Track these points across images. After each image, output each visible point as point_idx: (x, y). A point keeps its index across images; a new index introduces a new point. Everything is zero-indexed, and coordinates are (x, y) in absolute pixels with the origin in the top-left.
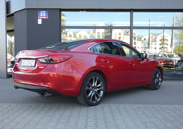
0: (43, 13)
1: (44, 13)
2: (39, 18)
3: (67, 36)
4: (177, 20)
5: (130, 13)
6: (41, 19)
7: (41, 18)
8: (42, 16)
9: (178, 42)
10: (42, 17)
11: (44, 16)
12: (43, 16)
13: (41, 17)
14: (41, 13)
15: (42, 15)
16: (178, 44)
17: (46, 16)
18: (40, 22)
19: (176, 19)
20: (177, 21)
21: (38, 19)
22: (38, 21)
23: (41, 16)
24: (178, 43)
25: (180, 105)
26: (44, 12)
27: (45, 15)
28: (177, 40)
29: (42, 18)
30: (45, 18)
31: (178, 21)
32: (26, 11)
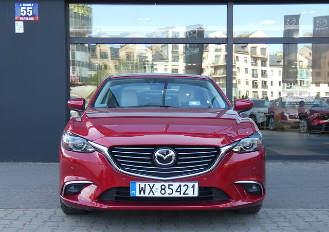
0: (26, 7)
1: (28, 8)
2: (16, 18)
3: (96, 57)
5: (226, 6)
6: (22, 23)
7: (21, 18)
8: (25, 14)
11: (28, 14)
12: (26, 16)
13: (22, 16)
14: (22, 8)
15: (25, 11)
17: (33, 16)
18: (19, 28)
21: (16, 22)
22: (16, 27)
23: (22, 14)
26: (30, 5)
27: (31, 12)
29: (24, 19)
30: (32, 19)
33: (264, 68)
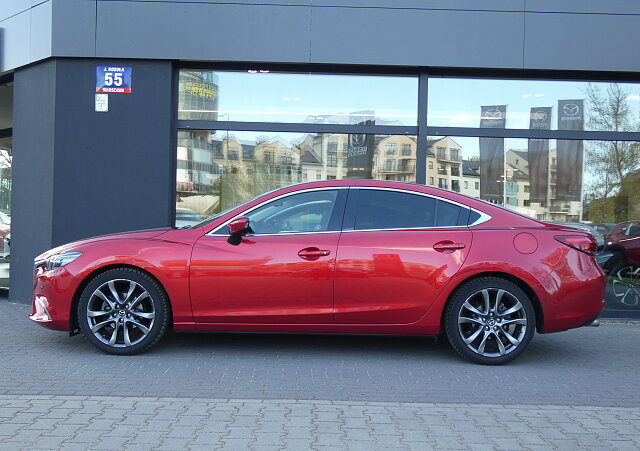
0: (114, 73)
2: (98, 89)
3: (221, 157)
4: (595, 110)
5: (417, 79)
6: (106, 97)
7: (104, 90)
8: (110, 84)
9: (601, 182)
10: (109, 87)
11: (116, 83)
12: (113, 86)
13: (106, 87)
14: (107, 74)
15: (111, 79)
16: (602, 190)
17: (123, 86)
18: (102, 104)
19: (593, 105)
20: (597, 113)
21: (98, 96)
23: (107, 83)
24: (601, 186)
25: (566, 407)
26: (119, 69)
27: (121, 80)
28: (598, 177)
29: (110, 90)
30: (122, 90)
31: (600, 110)
32: (53, 65)
33: (455, 178)
